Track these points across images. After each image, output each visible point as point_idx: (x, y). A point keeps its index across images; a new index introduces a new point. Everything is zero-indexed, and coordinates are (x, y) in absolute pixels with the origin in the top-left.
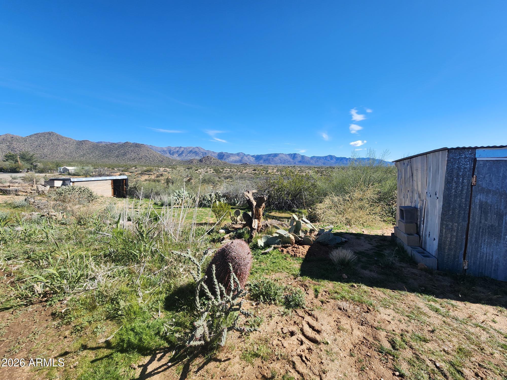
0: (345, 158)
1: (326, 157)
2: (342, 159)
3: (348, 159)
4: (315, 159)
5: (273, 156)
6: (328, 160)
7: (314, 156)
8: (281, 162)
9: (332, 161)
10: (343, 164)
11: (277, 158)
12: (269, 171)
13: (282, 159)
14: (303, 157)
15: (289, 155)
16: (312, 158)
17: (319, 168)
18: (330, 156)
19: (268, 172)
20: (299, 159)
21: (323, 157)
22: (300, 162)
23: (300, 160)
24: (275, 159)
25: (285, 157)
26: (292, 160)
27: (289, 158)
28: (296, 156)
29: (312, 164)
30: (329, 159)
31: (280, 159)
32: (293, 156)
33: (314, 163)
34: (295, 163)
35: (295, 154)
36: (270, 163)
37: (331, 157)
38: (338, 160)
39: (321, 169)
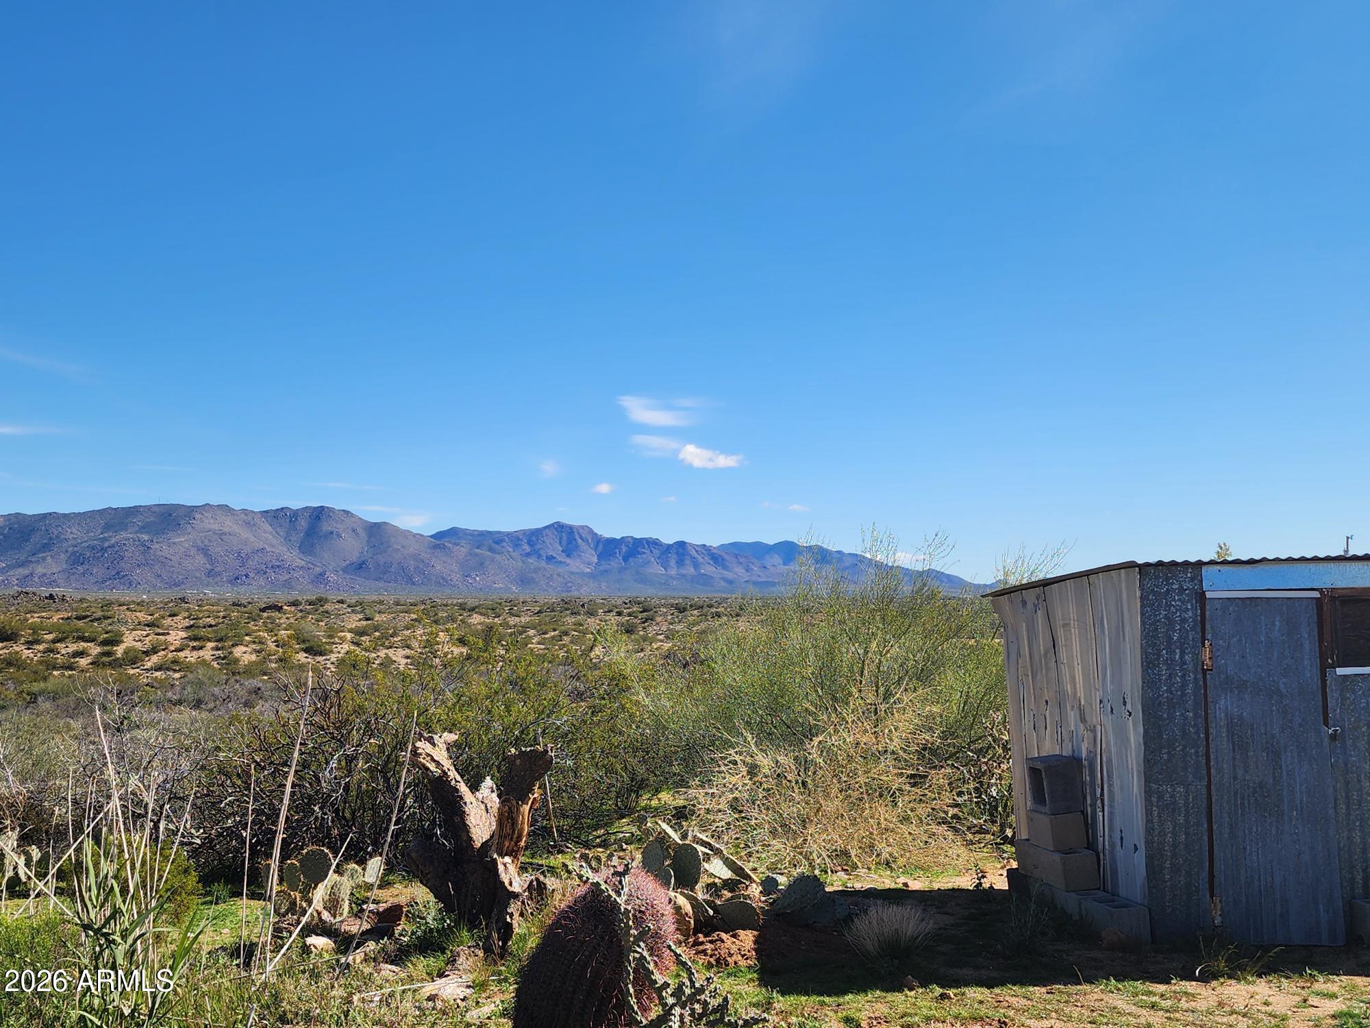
0: (653, 543)
1: (533, 536)
2: (634, 548)
3: (669, 547)
4: (462, 551)
5: (144, 528)
6: (550, 559)
7: (453, 533)
8: (210, 573)
9: (575, 565)
10: (643, 580)
11: (182, 540)
12: (130, 641)
13: (216, 549)
14: (377, 532)
15: (278, 516)
16: (445, 539)
17: (494, 610)
18: (558, 527)
19: (120, 650)
20: (352, 547)
21: (515, 539)
22: (359, 567)
23: (354, 557)
24: (161, 548)
25: (245, 534)
26: (293, 557)
27: (271, 541)
28: (326, 527)
29: (443, 582)
30: (555, 549)
31: (205, 551)
32: (303, 524)
33: (456, 577)
34: (320, 578)
35: (318, 514)
36: (119, 577)
37: (568, 536)
38: (613, 554)
39: (512, 621)
